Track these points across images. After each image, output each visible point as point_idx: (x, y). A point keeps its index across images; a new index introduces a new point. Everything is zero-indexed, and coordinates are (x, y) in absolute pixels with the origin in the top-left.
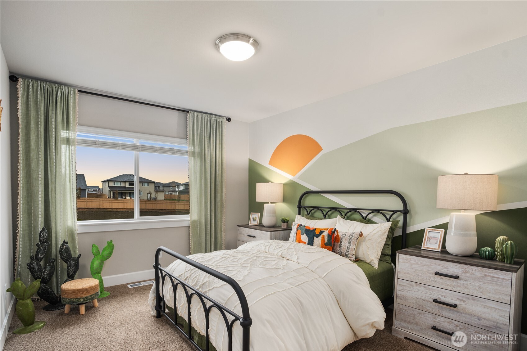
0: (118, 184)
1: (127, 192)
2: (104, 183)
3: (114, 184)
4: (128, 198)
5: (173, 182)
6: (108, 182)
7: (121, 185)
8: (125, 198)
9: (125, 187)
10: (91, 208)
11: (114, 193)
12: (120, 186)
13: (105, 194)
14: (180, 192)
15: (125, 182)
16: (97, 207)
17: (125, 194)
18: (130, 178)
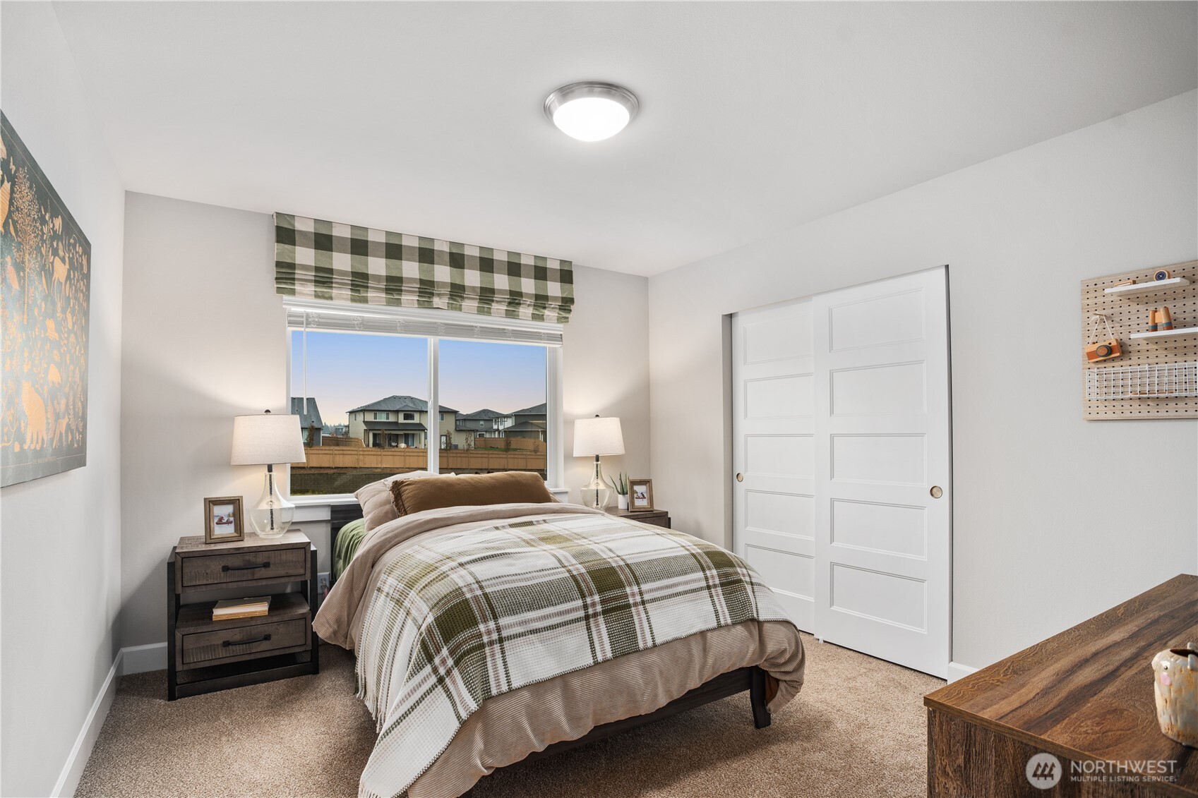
0: (382, 418)
1: (402, 432)
2: (353, 415)
3: (375, 418)
4: (403, 445)
5: (484, 411)
6: (362, 414)
7: (388, 418)
8: (397, 446)
9: (396, 423)
10: (342, 468)
11: (375, 435)
12: (386, 420)
13: (358, 439)
14: (508, 432)
15: (397, 412)
16: (353, 466)
17: (396, 438)
18: (405, 404)
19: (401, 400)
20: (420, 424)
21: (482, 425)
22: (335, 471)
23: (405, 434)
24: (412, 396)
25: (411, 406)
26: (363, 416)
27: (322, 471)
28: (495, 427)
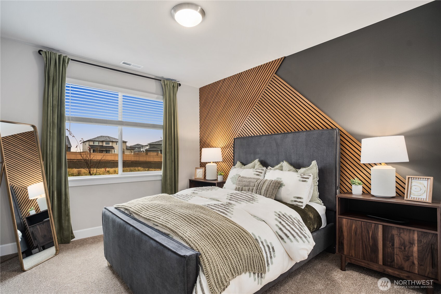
19: (104, 137)
20: (112, 146)
21: (137, 150)
22: (77, 160)
23: (106, 150)
24: (109, 136)
25: (108, 139)
26: (88, 143)
27: (71, 160)
28: (142, 150)
